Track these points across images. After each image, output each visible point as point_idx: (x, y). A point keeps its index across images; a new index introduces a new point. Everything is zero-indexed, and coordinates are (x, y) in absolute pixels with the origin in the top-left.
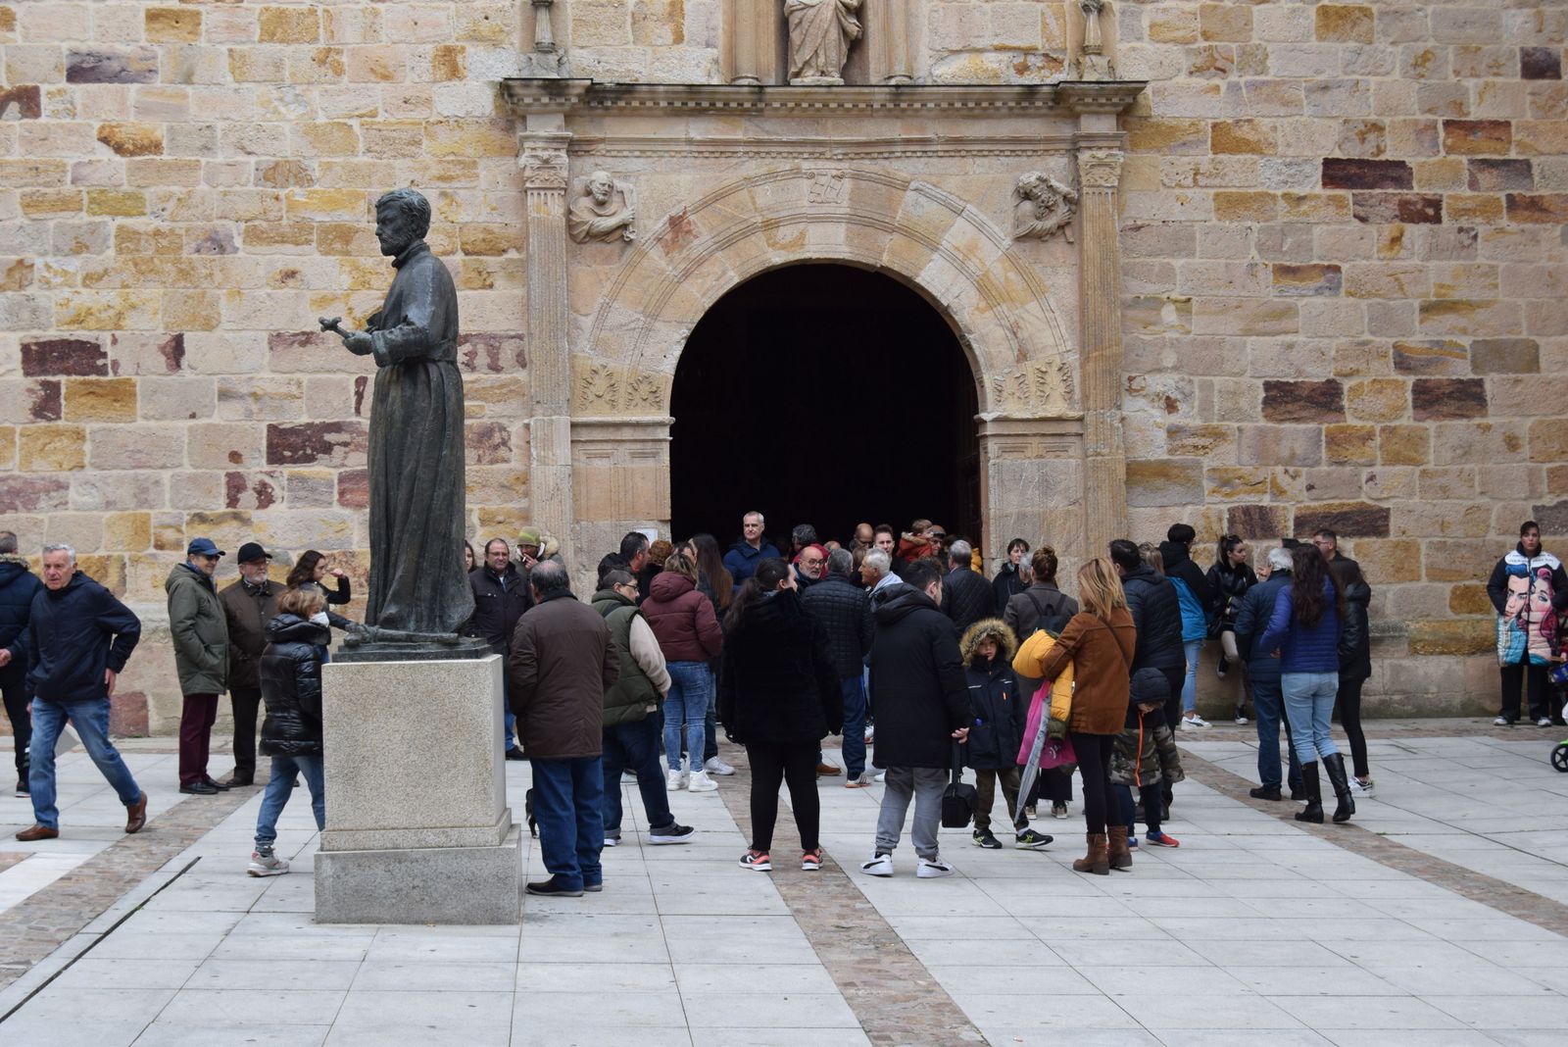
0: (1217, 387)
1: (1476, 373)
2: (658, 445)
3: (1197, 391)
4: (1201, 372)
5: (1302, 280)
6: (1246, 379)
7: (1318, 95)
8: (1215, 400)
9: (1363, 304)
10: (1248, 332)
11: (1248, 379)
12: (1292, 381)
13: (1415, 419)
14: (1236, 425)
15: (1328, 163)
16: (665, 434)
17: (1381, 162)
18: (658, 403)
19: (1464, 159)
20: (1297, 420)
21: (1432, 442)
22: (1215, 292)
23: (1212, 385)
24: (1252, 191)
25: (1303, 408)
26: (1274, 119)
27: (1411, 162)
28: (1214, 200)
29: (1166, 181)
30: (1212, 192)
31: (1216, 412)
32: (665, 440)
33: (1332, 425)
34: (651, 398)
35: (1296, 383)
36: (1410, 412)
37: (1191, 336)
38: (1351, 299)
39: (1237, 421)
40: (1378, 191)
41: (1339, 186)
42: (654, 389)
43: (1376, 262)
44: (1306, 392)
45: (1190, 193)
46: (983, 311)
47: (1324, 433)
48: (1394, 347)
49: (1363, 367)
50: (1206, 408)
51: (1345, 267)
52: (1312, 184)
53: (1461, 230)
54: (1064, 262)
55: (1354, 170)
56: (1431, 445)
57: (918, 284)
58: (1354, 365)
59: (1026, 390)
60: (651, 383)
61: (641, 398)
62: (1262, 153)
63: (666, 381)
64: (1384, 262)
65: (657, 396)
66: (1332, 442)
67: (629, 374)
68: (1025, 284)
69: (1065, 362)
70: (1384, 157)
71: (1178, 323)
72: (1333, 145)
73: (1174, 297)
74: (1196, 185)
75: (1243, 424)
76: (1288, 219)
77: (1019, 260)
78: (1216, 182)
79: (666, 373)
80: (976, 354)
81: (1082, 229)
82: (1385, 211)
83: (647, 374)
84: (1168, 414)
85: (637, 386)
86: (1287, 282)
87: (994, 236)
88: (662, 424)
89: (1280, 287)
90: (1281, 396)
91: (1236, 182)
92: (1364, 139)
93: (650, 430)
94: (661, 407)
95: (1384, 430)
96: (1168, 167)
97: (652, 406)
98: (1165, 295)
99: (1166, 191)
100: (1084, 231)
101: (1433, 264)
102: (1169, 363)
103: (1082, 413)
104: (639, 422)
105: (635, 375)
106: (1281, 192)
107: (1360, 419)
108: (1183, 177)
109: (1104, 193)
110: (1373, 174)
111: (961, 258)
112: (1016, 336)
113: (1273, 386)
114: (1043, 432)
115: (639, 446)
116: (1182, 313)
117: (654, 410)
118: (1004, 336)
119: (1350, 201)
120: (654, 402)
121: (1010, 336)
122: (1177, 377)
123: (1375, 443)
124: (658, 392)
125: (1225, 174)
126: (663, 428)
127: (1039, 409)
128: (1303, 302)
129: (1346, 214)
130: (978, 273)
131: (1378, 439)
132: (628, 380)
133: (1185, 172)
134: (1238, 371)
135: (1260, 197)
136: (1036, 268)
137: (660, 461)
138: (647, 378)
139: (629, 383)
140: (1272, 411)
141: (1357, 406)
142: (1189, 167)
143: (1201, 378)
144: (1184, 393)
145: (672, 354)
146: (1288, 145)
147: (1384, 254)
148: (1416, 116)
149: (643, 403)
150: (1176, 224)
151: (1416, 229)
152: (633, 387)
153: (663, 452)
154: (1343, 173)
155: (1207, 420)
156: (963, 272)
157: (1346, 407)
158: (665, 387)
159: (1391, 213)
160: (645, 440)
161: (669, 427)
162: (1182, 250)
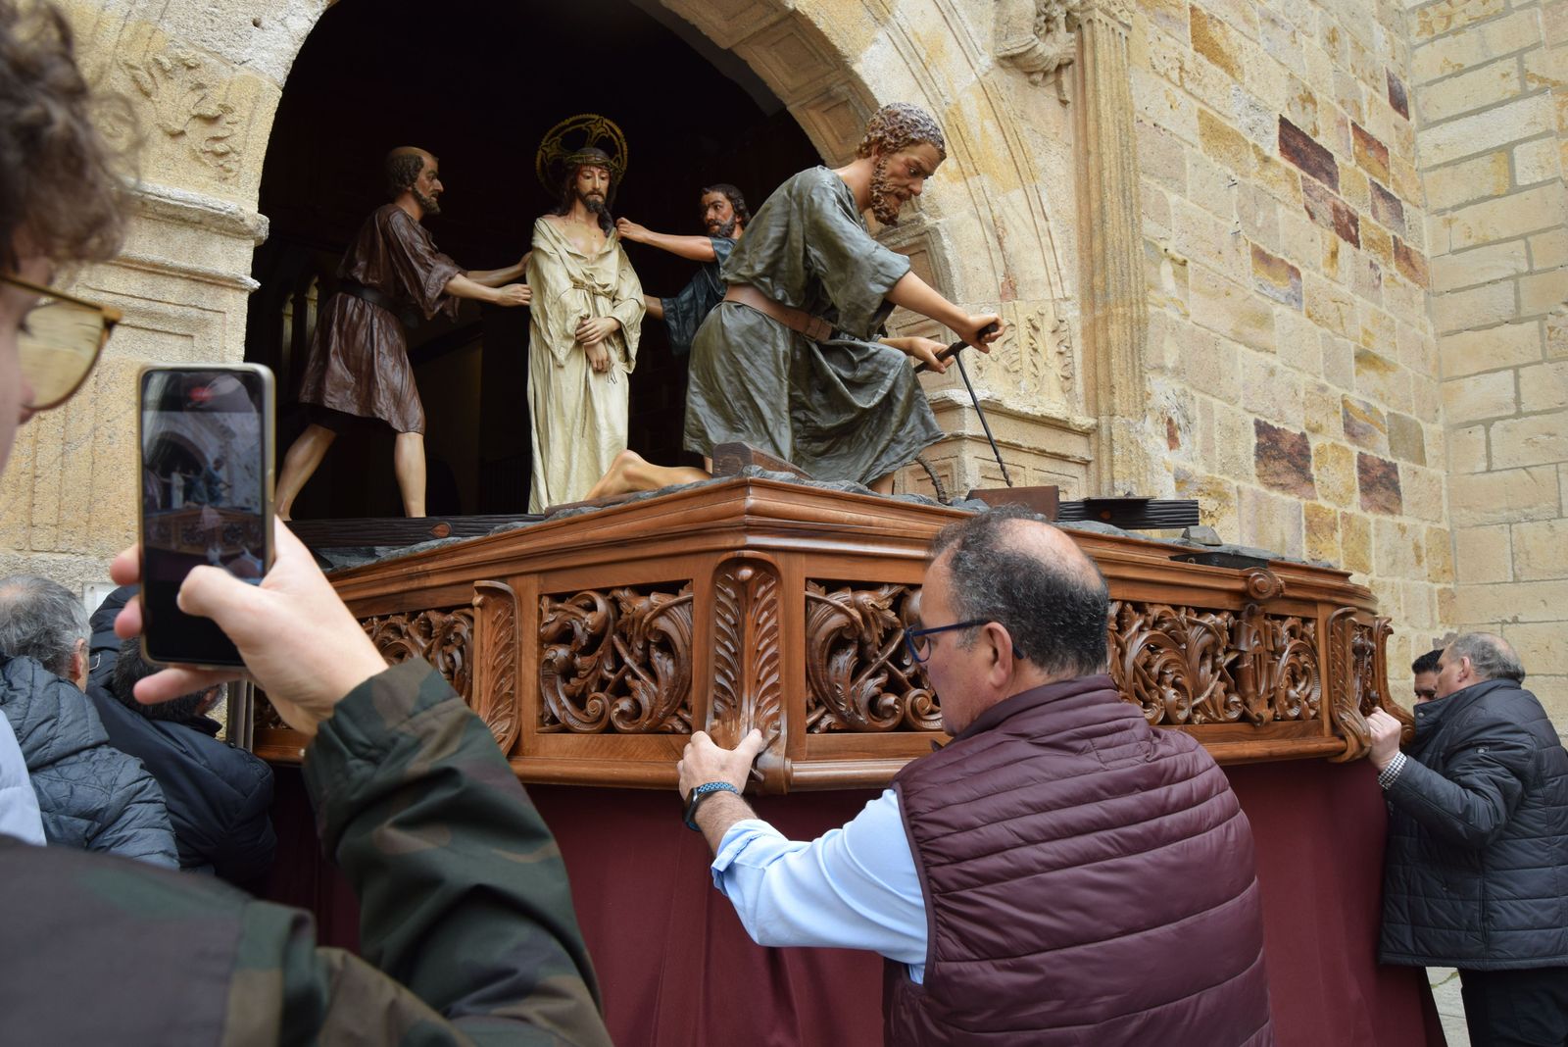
0: (1217, 416)
1: (1393, 456)
2: (207, 297)
3: (1198, 415)
4: (1202, 385)
5: (1275, 278)
6: (1238, 409)
7: (1268, 25)
8: (1216, 436)
9: (1321, 331)
10: (1238, 338)
11: (1242, 412)
12: (1276, 426)
13: (1362, 508)
14: (1235, 484)
15: (1284, 123)
16: (236, 260)
17: (1317, 145)
18: (220, 157)
19: (1366, 175)
20: (1283, 487)
21: (1373, 539)
22: (1206, 261)
23: (1212, 411)
24: (1228, 124)
25: (1288, 471)
26: (1237, 33)
27: (1338, 159)
28: (1199, 118)
29: (1156, 63)
30: (1197, 105)
31: (1218, 458)
32: (233, 284)
33: (1309, 502)
34: (198, 134)
35: (1279, 429)
36: (1357, 496)
37: (1190, 322)
38: (1310, 323)
39: (1236, 477)
40: (1318, 183)
41: (1292, 160)
42: (211, 110)
43: (1323, 279)
44: (1286, 446)
45: (1179, 93)
46: (952, 180)
47: (1303, 514)
48: (1344, 402)
49: (1324, 423)
50: (1207, 450)
51: (1304, 273)
52: (1272, 147)
53: (1372, 265)
54: (1057, 134)
55: (1301, 145)
56: (1373, 546)
57: (857, 76)
58: (1318, 417)
59: (1015, 357)
60: (201, 86)
61: (160, 122)
62: (1233, 76)
63: (257, 97)
64: (1329, 282)
65: (220, 134)
66: (1310, 527)
67: (126, 35)
68: (1007, 153)
69: (1061, 317)
70: (1319, 140)
71: (1176, 297)
72: (1283, 102)
73: (1171, 251)
74: (1182, 86)
75: (1241, 483)
76: (1259, 182)
77: (1001, 103)
78: (1199, 92)
79: (258, 71)
80: (946, 261)
81: (1089, 87)
82: (1325, 212)
83: (190, 55)
84: (1171, 448)
85: (149, 80)
86: (1263, 273)
87: (967, 42)
88: (230, 226)
89: (1258, 279)
90: (1269, 447)
91: (1214, 103)
92: (1304, 108)
93: (184, 238)
94: (230, 171)
95: (1343, 518)
96: (1156, 42)
97: (197, 159)
98: (1162, 245)
99: (1156, 78)
100: (1095, 84)
101: (1358, 298)
102: (1170, 361)
103: (1092, 421)
104: (151, 197)
105: (146, 40)
106: (1251, 140)
107: (1326, 497)
108: (1169, 66)
109: (1117, 32)
110: (1315, 159)
111: (923, 57)
112: (1000, 244)
113: (1262, 429)
114: (1043, 447)
115: (139, 286)
116: (1180, 282)
117: (204, 174)
118: (982, 238)
119: (1300, 184)
120: (203, 147)
121: (993, 242)
122: (1178, 387)
123: (1339, 536)
124: (222, 122)
125: (1205, 86)
126: (229, 241)
127: (1034, 400)
128: (1277, 309)
129: (1299, 201)
130: (948, 98)
131: (1340, 530)
132: (120, 49)
133: (1171, 59)
134: (1232, 395)
135: (1234, 137)
136: (1024, 128)
137: (210, 353)
138: (190, 68)
139: (121, 63)
140: (1263, 469)
141: (1322, 478)
142: (1175, 55)
143: (1202, 395)
144: (1185, 416)
145: (282, 21)
146: (1252, 78)
147: (1327, 270)
148: (1335, 103)
149: (168, 138)
150: (1166, 134)
151: (1346, 247)
152: (135, 79)
153: (224, 324)
154: (1293, 143)
155: (1211, 468)
156: (924, 86)
157: (1315, 477)
158: (252, 115)
159: (1329, 217)
160: (162, 266)
161: (252, 243)
162: (1174, 179)
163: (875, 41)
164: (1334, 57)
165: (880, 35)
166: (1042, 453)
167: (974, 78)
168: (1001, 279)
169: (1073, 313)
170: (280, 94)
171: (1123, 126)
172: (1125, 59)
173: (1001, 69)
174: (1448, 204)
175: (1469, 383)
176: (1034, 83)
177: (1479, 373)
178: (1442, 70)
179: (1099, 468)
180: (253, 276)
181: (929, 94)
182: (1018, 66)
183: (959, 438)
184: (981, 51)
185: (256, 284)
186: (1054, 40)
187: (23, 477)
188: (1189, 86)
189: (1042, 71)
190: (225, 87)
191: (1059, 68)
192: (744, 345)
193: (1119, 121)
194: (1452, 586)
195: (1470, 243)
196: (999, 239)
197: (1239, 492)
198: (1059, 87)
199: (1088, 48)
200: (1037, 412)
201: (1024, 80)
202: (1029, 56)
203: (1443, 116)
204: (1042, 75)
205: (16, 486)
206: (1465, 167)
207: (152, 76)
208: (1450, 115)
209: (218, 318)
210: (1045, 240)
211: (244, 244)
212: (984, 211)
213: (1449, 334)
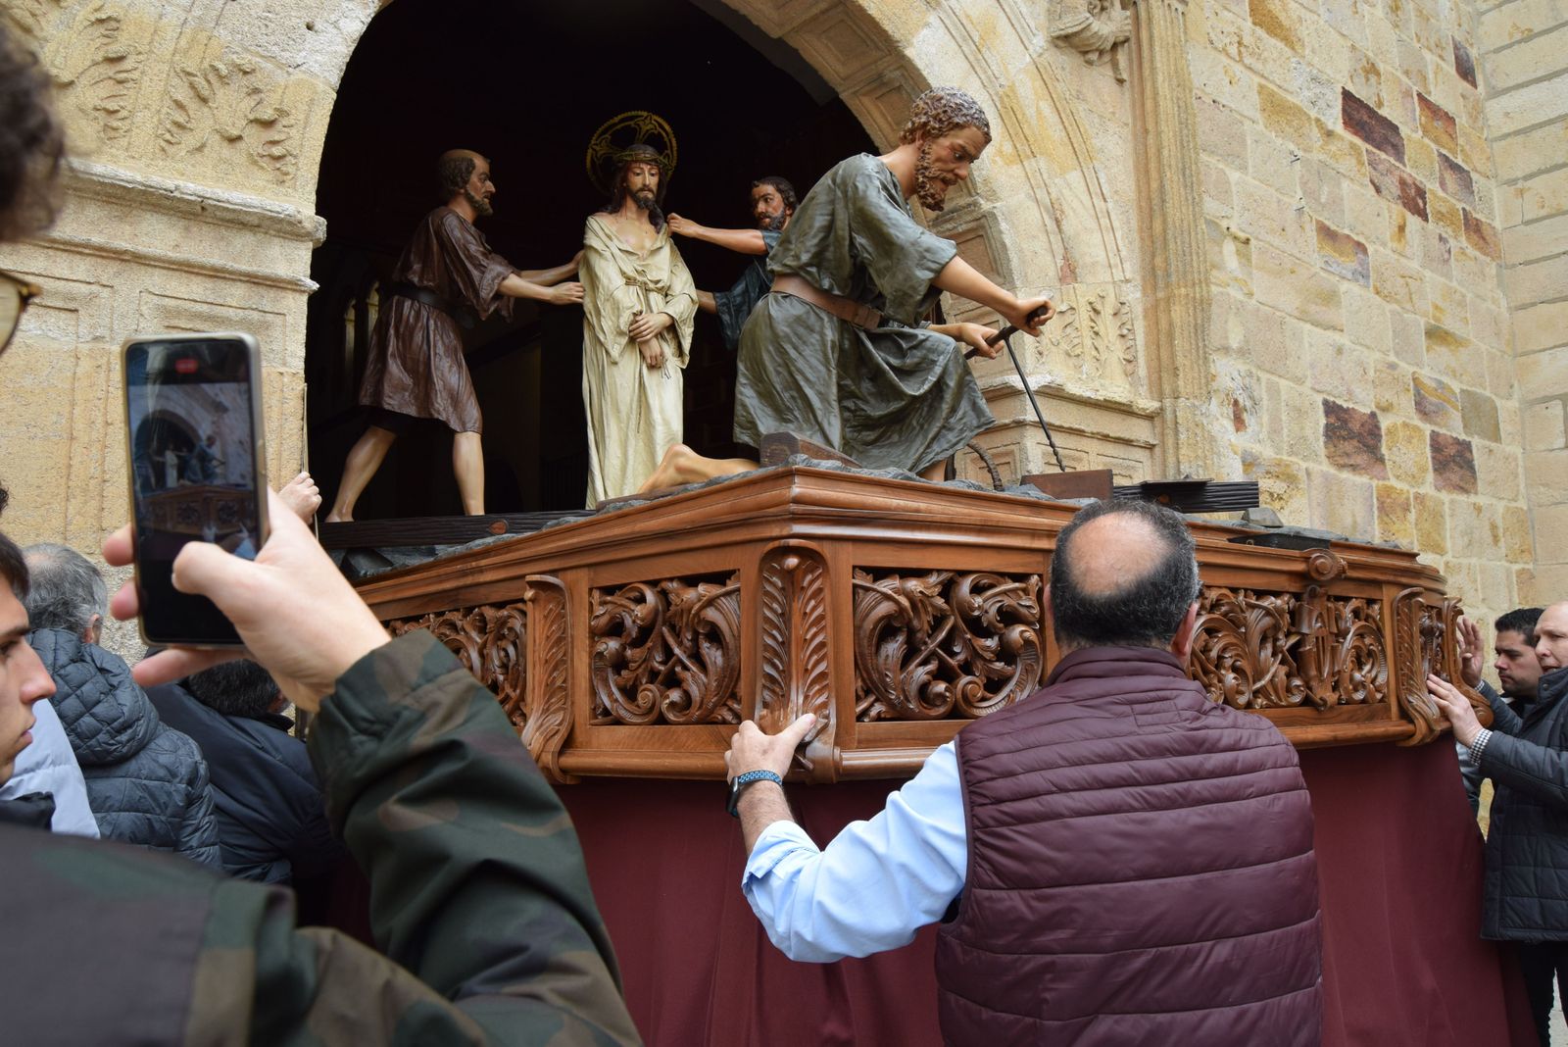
0: (1284, 396)
1: (1466, 433)
2: (268, 299)
3: (1265, 396)
4: (1268, 366)
5: (1341, 254)
6: (1306, 389)
8: (1284, 418)
9: (1388, 307)
10: (1303, 316)
11: (1310, 392)
12: (1345, 406)
13: (1436, 488)
14: (1304, 465)
15: (1347, 95)
17: (1381, 116)
18: (277, 160)
19: (1433, 146)
20: (1354, 468)
21: (1448, 519)
22: (1269, 238)
23: (1278, 392)
24: (1289, 98)
25: (1358, 451)
26: (1296, 5)
27: (1404, 131)
28: (1259, 93)
29: (1214, 38)
30: (1257, 79)
31: (1286, 439)
32: (292, 285)
33: (1381, 483)
34: (254, 138)
35: (1348, 409)
36: (1430, 476)
37: (1254, 302)
38: (1378, 299)
39: (1305, 458)
40: (1383, 156)
41: (1356, 133)
43: (1392, 255)
44: (1355, 426)
45: (1238, 68)
46: (1009, 163)
47: (1375, 496)
48: (1414, 379)
49: (1395, 401)
50: (1275, 430)
51: (1370, 249)
52: (1335, 120)
53: (1441, 238)
54: (1114, 113)
55: (1365, 118)
56: (1448, 526)
57: (909, 61)
58: (1388, 396)
59: (1076, 341)
60: (256, 91)
61: (217, 127)
62: (1293, 49)
63: (312, 100)
64: (1396, 256)
65: (276, 138)
66: (1382, 508)
67: (183, 42)
68: (1064, 134)
69: (1122, 300)
70: (1383, 112)
71: (1240, 276)
72: (1346, 73)
73: (1233, 229)
74: (1241, 61)
75: (1311, 465)
76: (1322, 157)
77: (1056, 83)
78: (1258, 66)
79: (312, 74)
80: (1004, 245)
81: (1146, 65)
82: (1391, 186)
83: (246, 60)
84: (1237, 430)
85: (206, 86)
86: (1328, 250)
87: (1019, 21)
88: (289, 228)
89: (1324, 256)
90: (1339, 428)
91: (1275, 77)
92: (1368, 80)
93: (243, 241)
94: (287, 174)
95: (1416, 498)
96: (1213, 16)
97: (255, 163)
98: (1224, 224)
99: (1213, 52)
100: (1152, 61)
101: (1428, 274)
102: (1235, 341)
103: (1156, 405)
104: (210, 201)
105: (202, 47)
106: (1313, 114)
107: (1398, 477)
108: (1227, 41)
109: (1173, 8)
110: (1379, 132)
111: (976, 39)
112: (1058, 226)
113: (1330, 409)
114: (1106, 432)
115: (200, 290)
116: (1243, 260)
117: (262, 178)
118: (1041, 223)
119: (1365, 158)
120: (260, 151)
121: (1051, 225)
122: (1243, 368)
123: (1412, 516)
124: (279, 126)
125: (1265, 60)
126: (287, 243)
127: (1097, 384)
128: (1344, 286)
129: (1364, 175)
130: (1002, 81)
131: (1413, 510)
132: (177, 58)
133: (1229, 34)
134: (1300, 375)
135: (1297, 111)
136: (1080, 108)
137: (272, 356)
138: (246, 73)
139: (178, 70)
140: (1333, 449)
141: (1394, 458)
142: (1233, 29)
143: (1268, 376)
144: (1251, 398)
145: (335, 24)
146: (1313, 51)
147: (1395, 245)
148: (1399, 74)
149: (225, 144)
150: (1226, 111)
151: (1413, 222)
152: (192, 86)
153: (285, 326)
154: (1357, 116)
155: (1279, 451)
156: (978, 69)
157: (1386, 457)
158: (307, 117)
159: (1396, 191)
160: (223, 270)
161: (311, 245)
162: (1235, 156)
163: (927, 25)
164: (1397, 26)
165: (932, 18)
166: (1106, 438)
167: (1028, 59)
168: (1060, 262)
169: (1134, 295)
170: (335, 96)
171: (1182, 104)
172: (1182, 35)
173: (1055, 49)
174: (1520, 174)
175: (1545, 357)
176: (1090, 63)
177: (1555, 347)
178: (1511, 35)
179: (1164, 452)
180: (312, 277)
181: (983, 77)
182: (1072, 46)
183: (1020, 424)
184: (1035, 31)
185: (315, 286)
186: (1109, 18)
187: (92, 481)
188: (1248, 60)
189: (1097, 50)
190: (280, 91)
191: (1115, 46)
192: (791, 335)
193: (1178, 99)
194: (1530, 566)
195: (1543, 213)
196: (1058, 222)
197: (1308, 474)
198: (1115, 65)
199: (1144, 25)
200: (1100, 396)
201: (1079, 60)
202: (1084, 35)
203: (1511, 84)
204: (1097, 54)
205: (85, 491)
206: (1537, 134)
207: (208, 82)
208: (1520, 81)
209: (278, 320)
210: (1105, 221)
211: (303, 246)
212: (1041, 194)
213: (1523, 307)
